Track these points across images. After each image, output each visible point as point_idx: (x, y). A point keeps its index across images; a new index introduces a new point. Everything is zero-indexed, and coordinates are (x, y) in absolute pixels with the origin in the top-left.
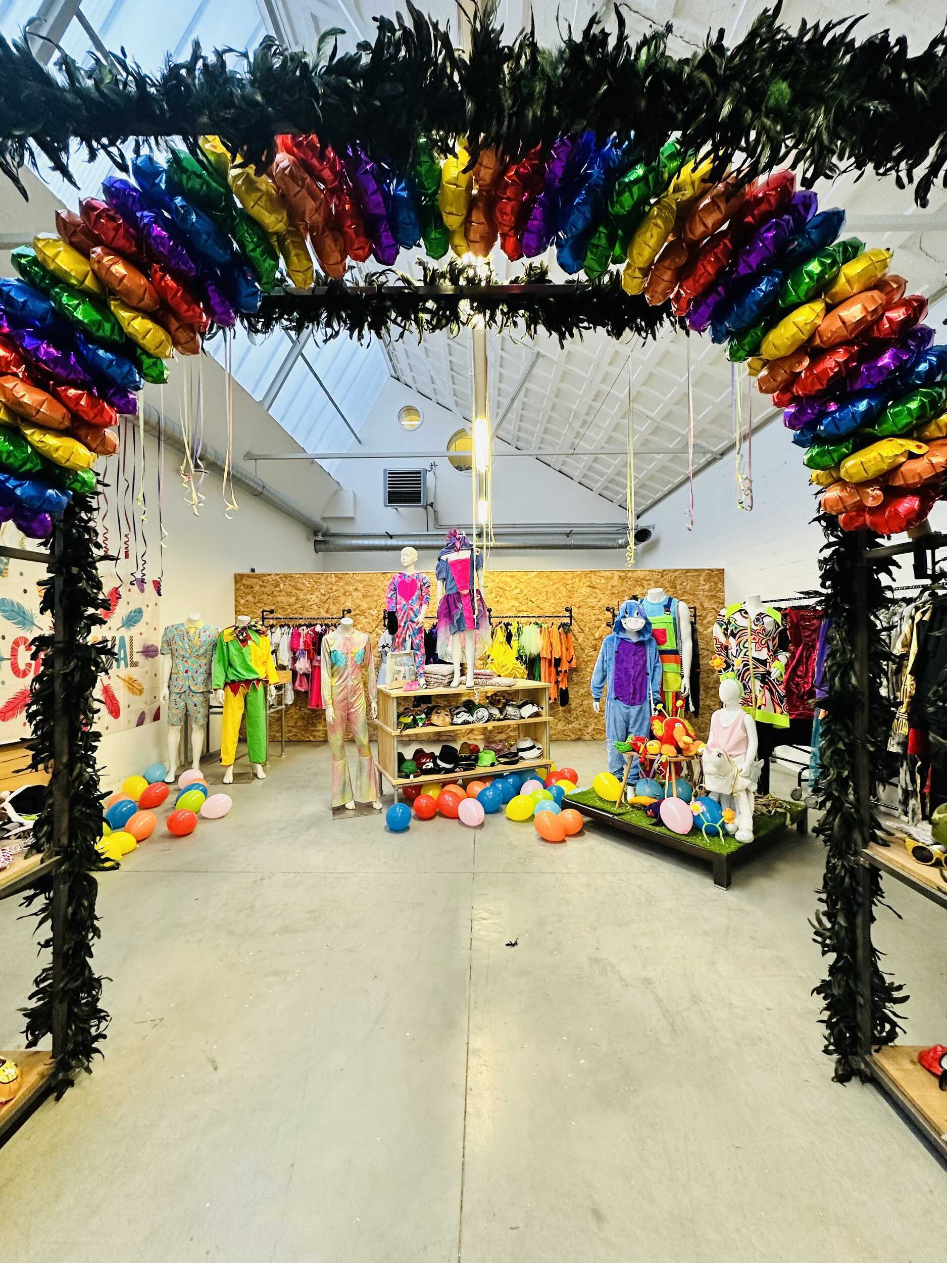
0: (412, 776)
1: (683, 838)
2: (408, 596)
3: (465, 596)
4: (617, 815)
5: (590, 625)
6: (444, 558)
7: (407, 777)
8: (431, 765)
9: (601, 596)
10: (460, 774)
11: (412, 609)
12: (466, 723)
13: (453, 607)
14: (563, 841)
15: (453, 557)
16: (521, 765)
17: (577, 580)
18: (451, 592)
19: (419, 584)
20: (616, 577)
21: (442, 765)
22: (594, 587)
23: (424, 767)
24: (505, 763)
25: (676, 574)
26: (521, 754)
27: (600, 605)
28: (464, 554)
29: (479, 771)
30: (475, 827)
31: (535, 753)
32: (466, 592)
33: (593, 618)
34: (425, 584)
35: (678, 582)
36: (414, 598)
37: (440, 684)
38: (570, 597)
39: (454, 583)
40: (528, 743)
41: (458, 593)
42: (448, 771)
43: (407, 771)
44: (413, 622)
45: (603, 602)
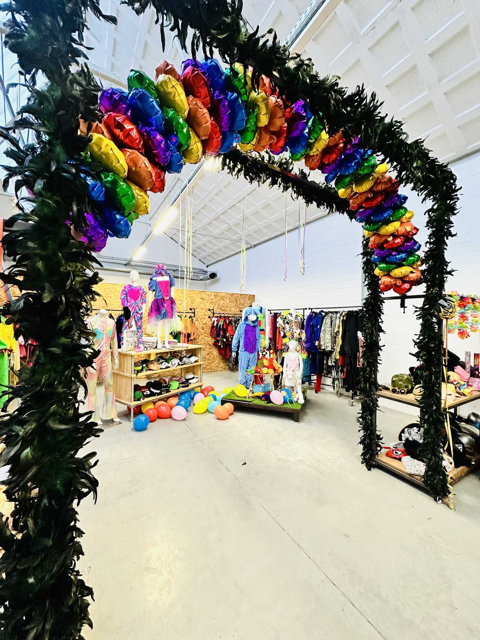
0: (142, 399)
1: (281, 406)
2: (136, 299)
3: (167, 300)
4: (250, 402)
5: (201, 317)
6: (154, 279)
7: (139, 400)
8: (149, 392)
9: (206, 303)
10: (165, 395)
11: (138, 306)
12: (167, 367)
13: (161, 306)
14: (228, 418)
15: (160, 279)
16: (190, 387)
17: (196, 295)
18: (159, 298)
19: (141, 292)
20: (213, 295)
21: (155, 391)
22: (203, 299)
23: (145, 394)
24: (183, 387)
25: (237, 296)
26: (190, 381)
27: (206, 307)
28: (166, 278)
29: (173, 392)
30: (182, 420)
31: (195, 380)
32: (167, 298)
33: (202, 314)
34: (144, 292)
35: (238, 299)
36: (139, 299)
37: (151, 347)
38: (192, 303)
39: (160, 293)
40: (192, 376)
41: (163, 299)
42: (159, 394)
43: (138, 397)
44: (138, 313)
45: (207, 306)
